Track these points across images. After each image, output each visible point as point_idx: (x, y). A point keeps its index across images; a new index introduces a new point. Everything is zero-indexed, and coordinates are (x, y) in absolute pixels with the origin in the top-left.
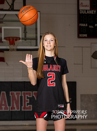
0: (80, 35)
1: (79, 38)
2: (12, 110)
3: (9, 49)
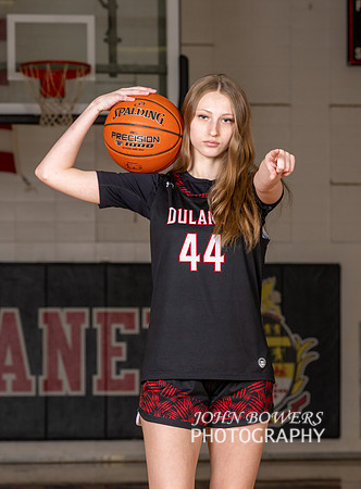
1: (352, 64)
2: (50, 393)
3: (39, 116)
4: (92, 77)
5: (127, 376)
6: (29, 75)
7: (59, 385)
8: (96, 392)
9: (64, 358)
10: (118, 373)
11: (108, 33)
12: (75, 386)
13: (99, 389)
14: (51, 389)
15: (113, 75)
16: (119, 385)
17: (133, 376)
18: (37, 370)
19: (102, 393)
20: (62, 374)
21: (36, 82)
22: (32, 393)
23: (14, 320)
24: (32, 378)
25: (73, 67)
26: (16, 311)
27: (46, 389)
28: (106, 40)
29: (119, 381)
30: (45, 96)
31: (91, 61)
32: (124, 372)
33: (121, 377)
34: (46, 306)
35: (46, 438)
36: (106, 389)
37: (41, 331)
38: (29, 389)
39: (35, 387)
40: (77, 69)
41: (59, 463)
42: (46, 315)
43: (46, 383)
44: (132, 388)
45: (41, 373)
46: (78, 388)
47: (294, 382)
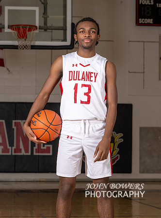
0: (141, 21)
1: (138, 25)
2: (16, 154)
3: (17, 46)
4: (37, 31)
5: (47, 147)
6: (14, 30)
7: (20, 151)
8: (35, 154)
9: (22, 140)
10: (44, 146)
11: (44, 14)
12: (27, 151)
13: (36, 152)
14: (17, 153)
15: (45, 30)
16: (44, 151)
17: (50, 147)
18: (11, 145)
19: (37, 154)
20: (22, 146)
21: (16, 32)
22: (10, 154)
23: (3, 125)
24: (10, 148)
25: (31, 27)
26: (4, 121)
27: (15, 152)
28: (43, 17)
29: (44, 149)
30: (20, 38)
31: (37, 24)
32: (46, 146)
33: (45, 148)
34: (15, 120)
35: (15, 172)
36: (39, 153)
37: (14, 129)
38: (9, 152)
39: (11, 152)
40: (32, 28)
41: (20, 182)
42: (15, 123)
43: (15, 149)
44: (49, 152)
45: (13, 146)
46: (28, 152)
47: (113, 151)
